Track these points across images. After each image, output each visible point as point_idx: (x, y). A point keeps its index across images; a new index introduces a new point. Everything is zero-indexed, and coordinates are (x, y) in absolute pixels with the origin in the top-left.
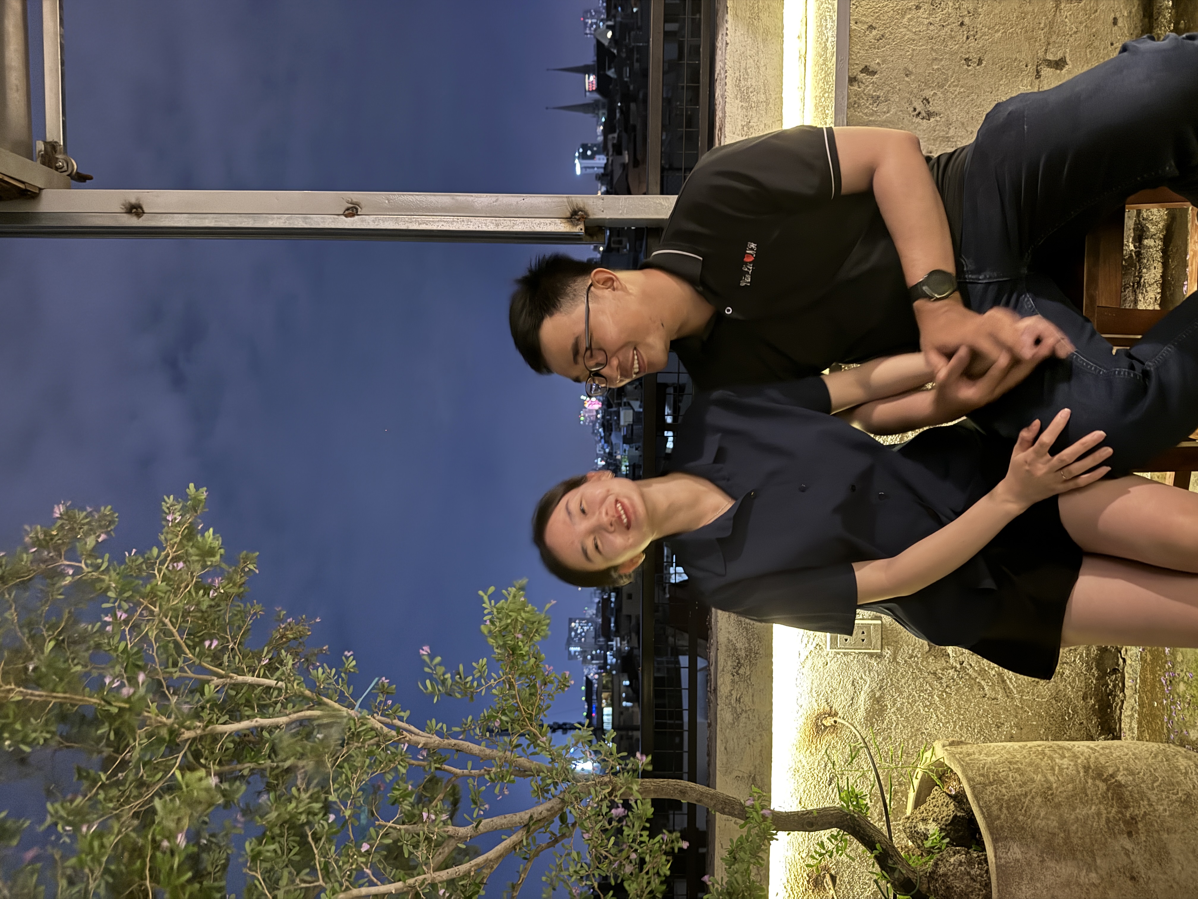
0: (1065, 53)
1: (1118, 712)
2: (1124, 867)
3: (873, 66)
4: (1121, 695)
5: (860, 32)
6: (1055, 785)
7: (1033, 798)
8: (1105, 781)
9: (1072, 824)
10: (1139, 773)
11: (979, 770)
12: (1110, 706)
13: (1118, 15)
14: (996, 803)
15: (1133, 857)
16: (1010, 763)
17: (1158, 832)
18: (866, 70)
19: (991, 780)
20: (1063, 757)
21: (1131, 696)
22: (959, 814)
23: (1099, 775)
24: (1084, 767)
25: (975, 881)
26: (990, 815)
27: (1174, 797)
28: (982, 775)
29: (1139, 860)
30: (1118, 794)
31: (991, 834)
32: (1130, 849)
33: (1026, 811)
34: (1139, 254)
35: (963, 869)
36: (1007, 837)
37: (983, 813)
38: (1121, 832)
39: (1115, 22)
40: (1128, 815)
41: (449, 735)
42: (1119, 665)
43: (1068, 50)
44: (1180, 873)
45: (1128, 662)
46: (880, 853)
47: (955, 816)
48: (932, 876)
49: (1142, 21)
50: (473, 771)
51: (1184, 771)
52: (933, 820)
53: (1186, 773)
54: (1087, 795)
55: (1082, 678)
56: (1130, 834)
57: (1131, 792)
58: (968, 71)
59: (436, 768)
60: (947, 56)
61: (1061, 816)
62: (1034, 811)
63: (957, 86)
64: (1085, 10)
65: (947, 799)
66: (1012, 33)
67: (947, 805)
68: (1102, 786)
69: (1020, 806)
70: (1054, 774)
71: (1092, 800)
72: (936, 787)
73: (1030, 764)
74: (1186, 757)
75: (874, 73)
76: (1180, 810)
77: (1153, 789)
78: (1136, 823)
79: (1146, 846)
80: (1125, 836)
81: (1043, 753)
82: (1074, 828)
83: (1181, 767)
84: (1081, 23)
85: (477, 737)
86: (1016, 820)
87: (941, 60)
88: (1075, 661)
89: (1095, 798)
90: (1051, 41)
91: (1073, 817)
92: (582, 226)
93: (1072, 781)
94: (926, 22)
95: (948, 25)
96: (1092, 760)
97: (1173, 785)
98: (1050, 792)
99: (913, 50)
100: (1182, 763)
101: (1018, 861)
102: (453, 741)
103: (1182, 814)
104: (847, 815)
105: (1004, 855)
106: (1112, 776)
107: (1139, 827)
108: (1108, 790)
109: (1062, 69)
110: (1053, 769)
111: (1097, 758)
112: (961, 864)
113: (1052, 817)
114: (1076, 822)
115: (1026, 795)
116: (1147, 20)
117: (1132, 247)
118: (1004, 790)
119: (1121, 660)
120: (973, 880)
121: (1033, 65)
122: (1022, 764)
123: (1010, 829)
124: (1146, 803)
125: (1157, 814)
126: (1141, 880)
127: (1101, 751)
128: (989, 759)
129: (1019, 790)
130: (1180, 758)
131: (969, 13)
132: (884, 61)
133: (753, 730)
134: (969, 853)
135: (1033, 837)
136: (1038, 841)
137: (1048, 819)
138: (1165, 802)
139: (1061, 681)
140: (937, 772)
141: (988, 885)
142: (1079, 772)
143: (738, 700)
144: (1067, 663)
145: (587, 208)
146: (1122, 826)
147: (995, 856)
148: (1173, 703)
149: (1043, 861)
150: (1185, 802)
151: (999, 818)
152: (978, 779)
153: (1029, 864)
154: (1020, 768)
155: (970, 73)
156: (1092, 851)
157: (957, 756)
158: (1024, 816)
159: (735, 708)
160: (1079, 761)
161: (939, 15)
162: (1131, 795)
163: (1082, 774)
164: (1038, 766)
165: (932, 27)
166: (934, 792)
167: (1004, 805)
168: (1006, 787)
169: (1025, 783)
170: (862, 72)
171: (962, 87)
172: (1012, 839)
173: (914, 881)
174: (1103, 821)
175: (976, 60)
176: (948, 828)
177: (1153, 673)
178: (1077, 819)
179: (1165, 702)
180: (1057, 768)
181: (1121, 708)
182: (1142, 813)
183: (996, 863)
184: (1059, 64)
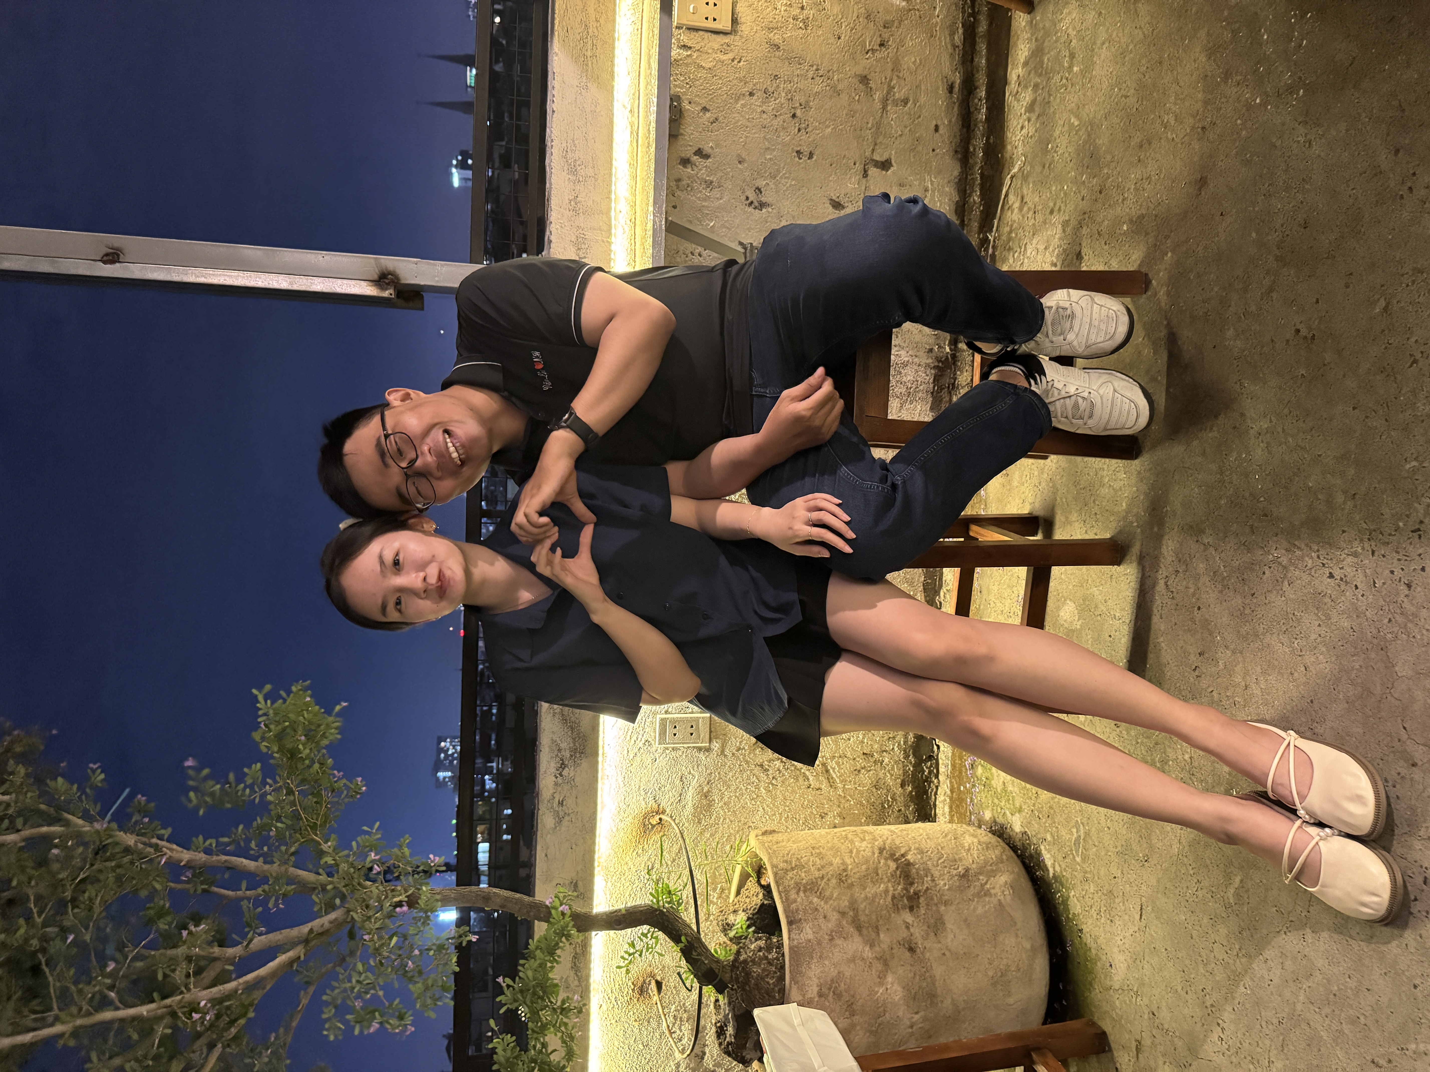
0: (891, 154)
1: (933, 797)
2: (903, 939)
3: (707, 150)
4: (936, 781)
5: (693, 113)
6: (850, 867)
7: (828, 880)
8: (896, 860)
9: (862, 903)
10: (927, 852)
11: (783, 857)
12: (926, 792)
13: (939, 123)
14: (794, 888)
15: (912, 930)
16: (813, 848)
17: (936, 905)
18: (699, 152)
19: (793, 866)
20: (863, 840)
21: (944, 782)
22: (766, 902)
23: (892, 855)
24: (880, 849)
25: (771, 965)
26: (787, 899)
27: (955, 872)
28: (786, 862)
29: (917, 932)
30: (905, 872)
31: (787, 917)
32: (911, 922)
33: (820, 893)
34: (954, 357)
35: (761, 954)
36: (801, 919)
37: (781, 898)
38: (904, 907)
39: (937, 129)
40: (912, 891)
41: (218, 851)
42: (933, 752)
43: (893, 152)
44: (952, 941)
45: (942, 748)
46: (685, 946)
47: (762, 905)
48: (735, 964)
49: (960, 131)
50: (248, 892)
51: (967, 848)
52: (743, 911)
53: (969, 850)
54: (878, 875)
55: (901, 766)
56: (911, 908)
57: (917, 870)
58: (800, 164)
59: (204, 891)
60: (780, 146)
61: (852, 896)
62: (827, 893)
63: (788, 178)
64: (910, 114)
65: (758, 889)
66: (842, 130)
67: (757, 896)
68: (893, 865)
69: (816, 889)
70: (851, 857)
71: (882, 879)
72: (751, 879)
73: (831, 849)
74: (973, 835)
75: (707, 157)
76: (958, 884)
77: (938, 866)
78: (918, 898)
79: (924, 919)
80: (908, 910)
81: (847, 838)
82: (862, 906)
83: (966, 845)
84: (906, 127)
85: (252, 852)
86: (811, 902)
87: (774, 150)
88: (893, 749)
89: (884, 877)
90: (878, 142)
91: (863, 896)
92: (392, 291)
93: (867, 861)
94: (759, 110)
95: (781, 115)
96: (888, 842)
97: (955, 860)
98: (845, 874)
99: (746, 137)
100: (968, 840)
101: (810, 941)
102: (224, 858)
103: (959, 887)
104: (656, 910)
105: (798, 937)
106: (903, 855)
107: (921, 901)
108: (897, 868)
109: (887, 171)
110: (851, 852)
111: (893, 840)
112: (760, 949)
113: (844, 898)
114: (865, 900)
115: (823, 878)
116: (965, 130)
117: (948, 350)
118: (803, 875)
119: (935, 747)
120: (770, 963)
121: (861, 164)
122: (823, 848)
123: (805, 911)
124: (929, 879)
125: (938, 888)
126: (918, 950)
127: (899, 833)
128: (795, 846)
129: (817, 874)
130: (967, 837)
131: (801, 105)
132: (718, 145)
133: (575, 834)
134: (770, 939)
135: (825, 917)
136: (829, 921)
137: (840, 899)
138: (946, 877)
139: (881, 770)
140: (751, 864)
141: (783, 967)
142: (874, 853)
143: (561, 803)
144: (886, 751)
145: (398, 272)
146: (906, 901)
147: (789, 938)
148: (974, 786)
149: (832, 940)
150: (964, 876)
151: (795, 901)
152: (782, 865)
153: (819, 943)
154: (821, 853)
155: (802, 166)
156: (877, 927)
157: (766, 845)
158: (819, 898)
159: (558, 813)
160: (876, 843)
161: (772, 104)
162: (917, 873)
163: (876, 856)
164: (838, 850)
165: (765, 116)
166: (748, 883)
167: (802, 889)
168: (805, 872)
169: (823, 867)
170: (695, 154)
171: (793, 180)
172: (805, 920)
173: (717, 971)
174: (889, 898)
175: (807, 154)
176: (755, 917)
177: (961, 758)
178: (866, 897)
179: (968, 785)
180: (855, 851)
181: (936, 794)
182: (925, 888)
183: (789, 944)
184: (885, 165)
